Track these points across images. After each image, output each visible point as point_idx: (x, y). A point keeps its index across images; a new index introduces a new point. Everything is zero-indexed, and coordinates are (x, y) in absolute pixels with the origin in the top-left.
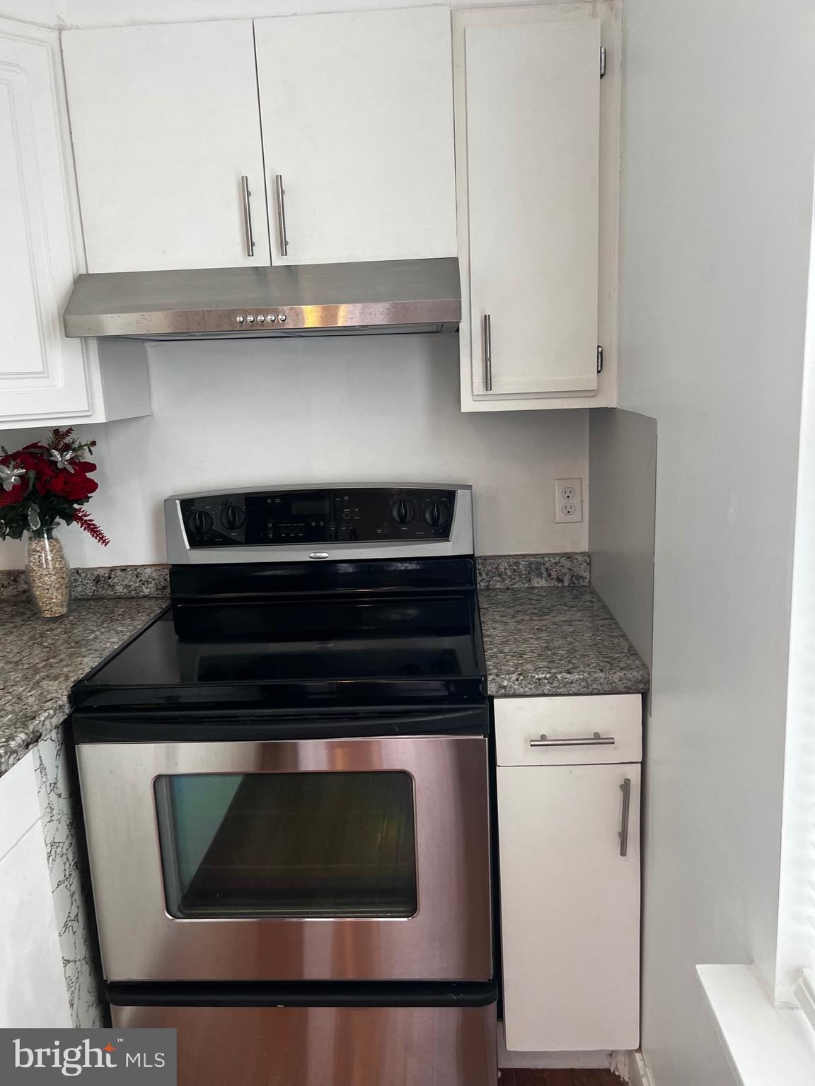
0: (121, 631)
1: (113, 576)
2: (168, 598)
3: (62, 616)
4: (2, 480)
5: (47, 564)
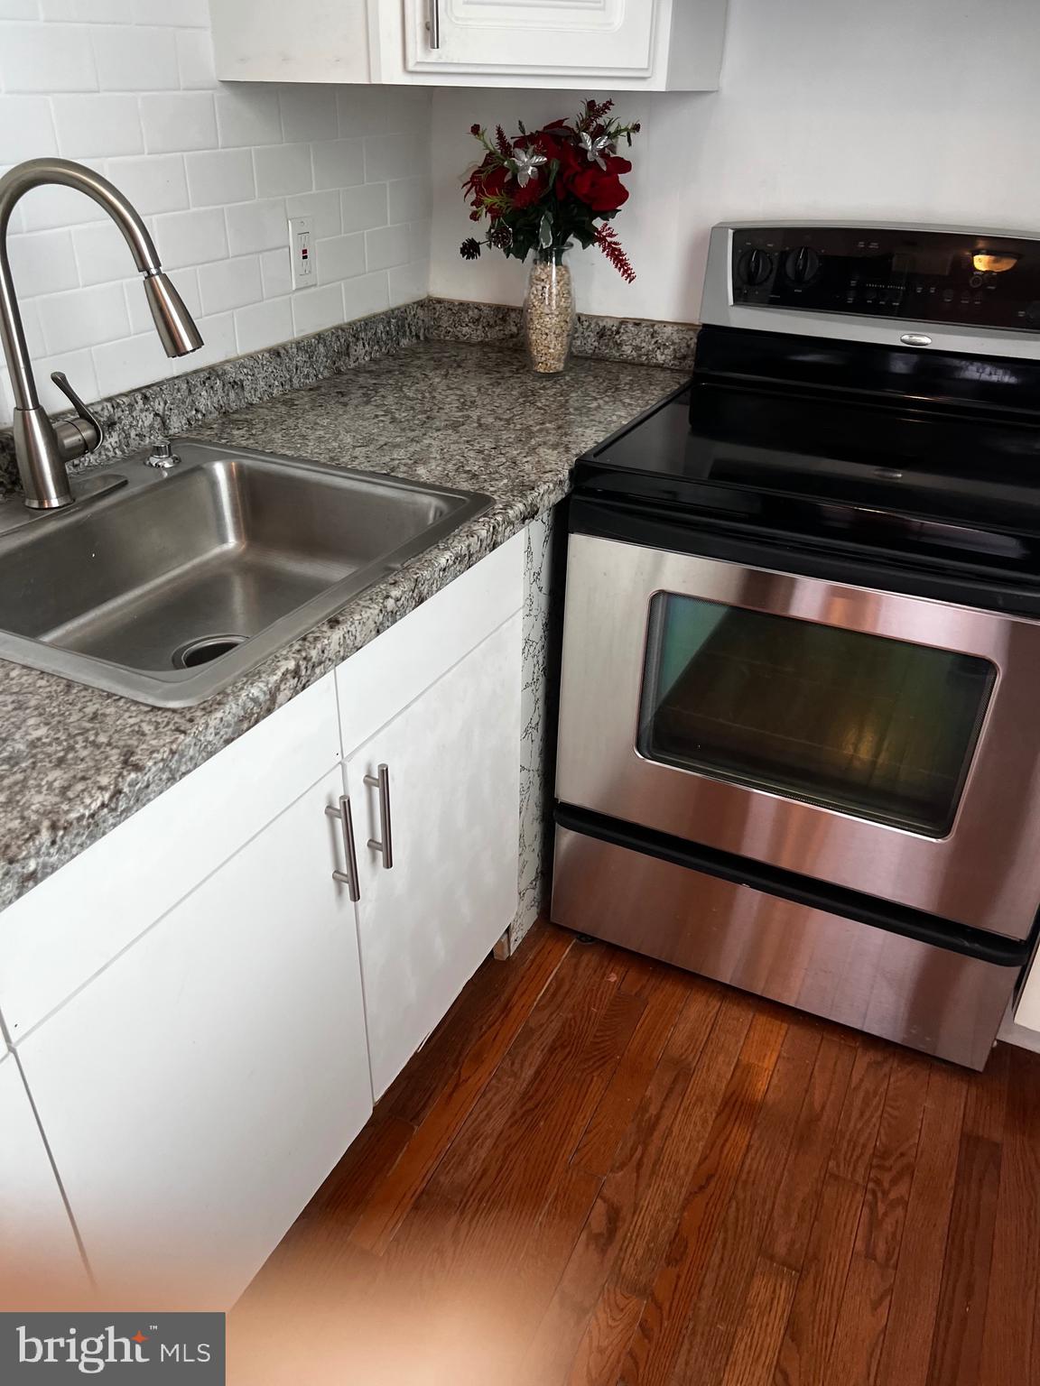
0: (629, 404)
1: (622, 331)
2: (688, 372)
3: (557, 374)
4: (516, 170)
5: (550, 300)
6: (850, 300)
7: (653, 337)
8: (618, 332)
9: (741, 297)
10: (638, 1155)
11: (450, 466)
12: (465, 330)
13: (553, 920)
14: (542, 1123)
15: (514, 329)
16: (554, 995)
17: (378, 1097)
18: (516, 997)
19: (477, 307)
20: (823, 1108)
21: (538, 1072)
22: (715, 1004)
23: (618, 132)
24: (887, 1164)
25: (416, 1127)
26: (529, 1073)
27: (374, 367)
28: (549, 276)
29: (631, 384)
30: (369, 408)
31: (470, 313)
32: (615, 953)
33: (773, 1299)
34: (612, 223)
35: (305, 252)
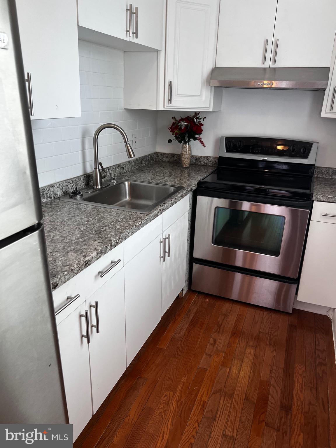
2: (216, 167)
3: (188, 167)
4: (181, 126)
5: (187, 151)
6: (250, 151)
7: (208, 160)
8: (200, 159)
9: (228, 150)
10: (218, 330)
11: (173, 182)
12: (164, 159)
13: (192, 289)
14: (196, 326)
15: (176, 159)
16: (194, 304)
17: (162, 316)
18: (185, 304)
19: (168, 154)
20: (258, 321)
21: (193, 317)
22: (231, 305)
23: (201, 118)
24: (273, 330)
25: (168, 328)
26: (191, 318)
27: (146, 166)
28: (187, 147)
29: (204, 169)
30: (150, 173)
31: (166, 155)
32: (207, 295)
33: (251, 352)
34: (201, 136)
35: (135, 141)
